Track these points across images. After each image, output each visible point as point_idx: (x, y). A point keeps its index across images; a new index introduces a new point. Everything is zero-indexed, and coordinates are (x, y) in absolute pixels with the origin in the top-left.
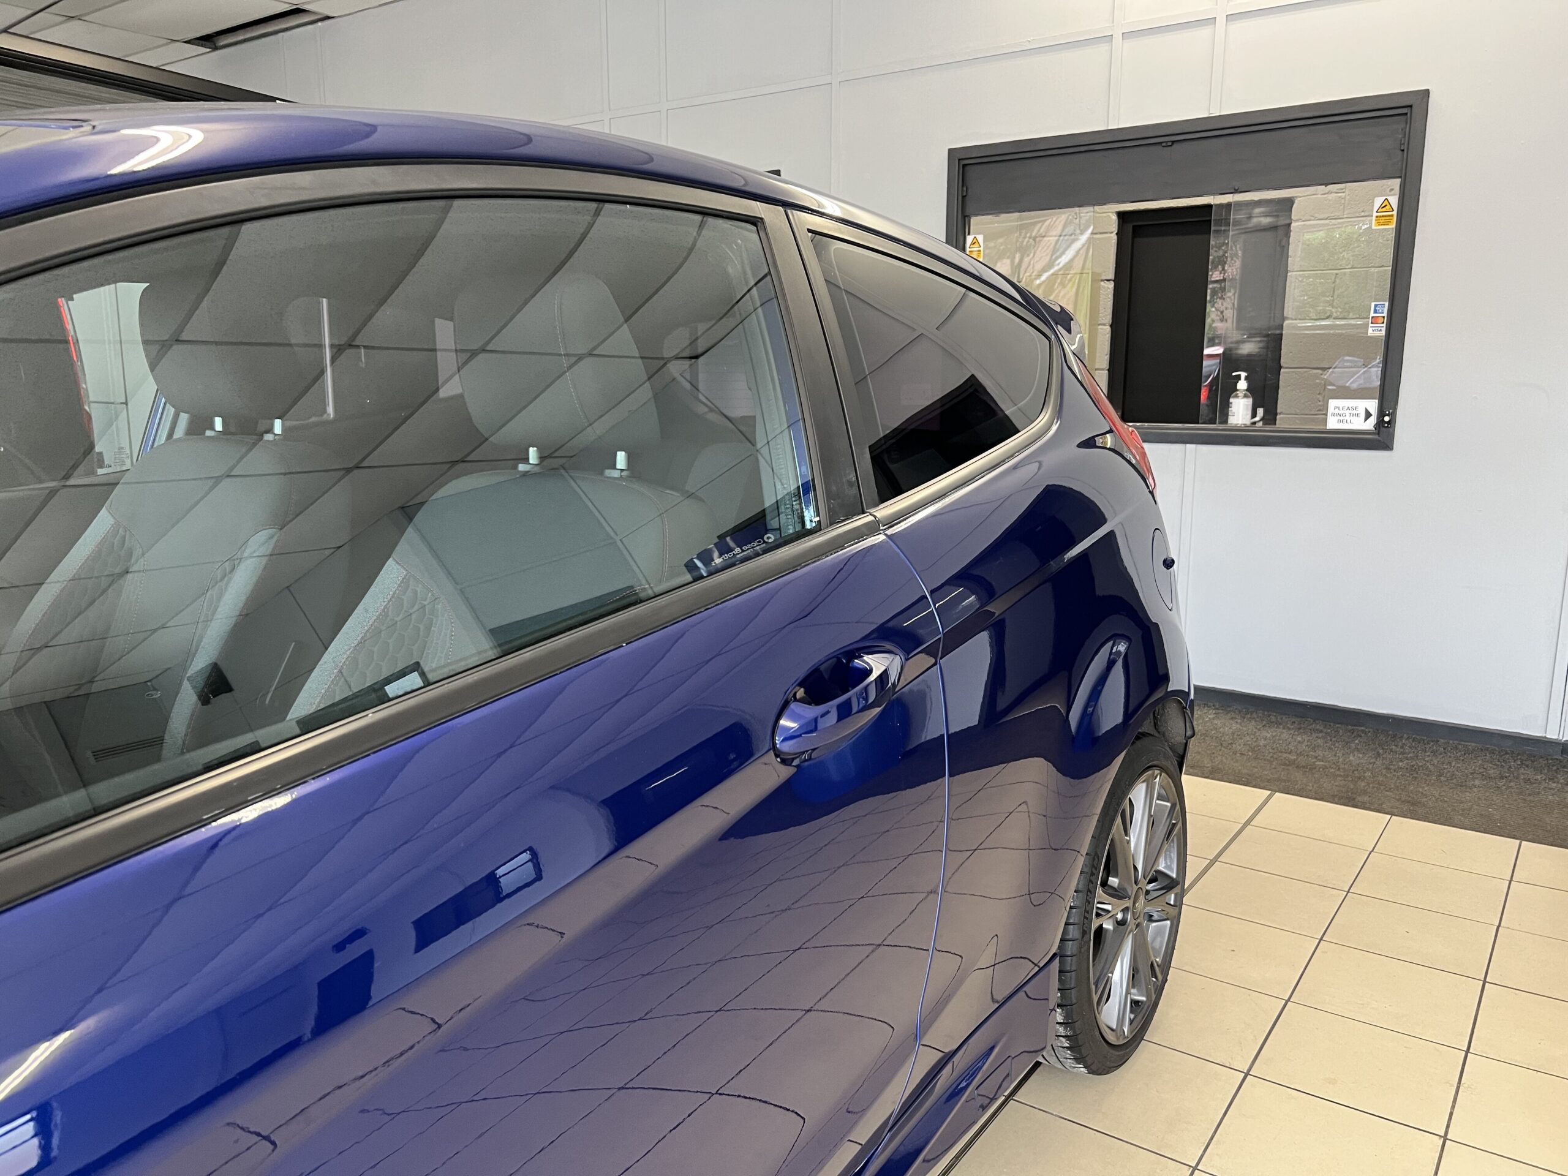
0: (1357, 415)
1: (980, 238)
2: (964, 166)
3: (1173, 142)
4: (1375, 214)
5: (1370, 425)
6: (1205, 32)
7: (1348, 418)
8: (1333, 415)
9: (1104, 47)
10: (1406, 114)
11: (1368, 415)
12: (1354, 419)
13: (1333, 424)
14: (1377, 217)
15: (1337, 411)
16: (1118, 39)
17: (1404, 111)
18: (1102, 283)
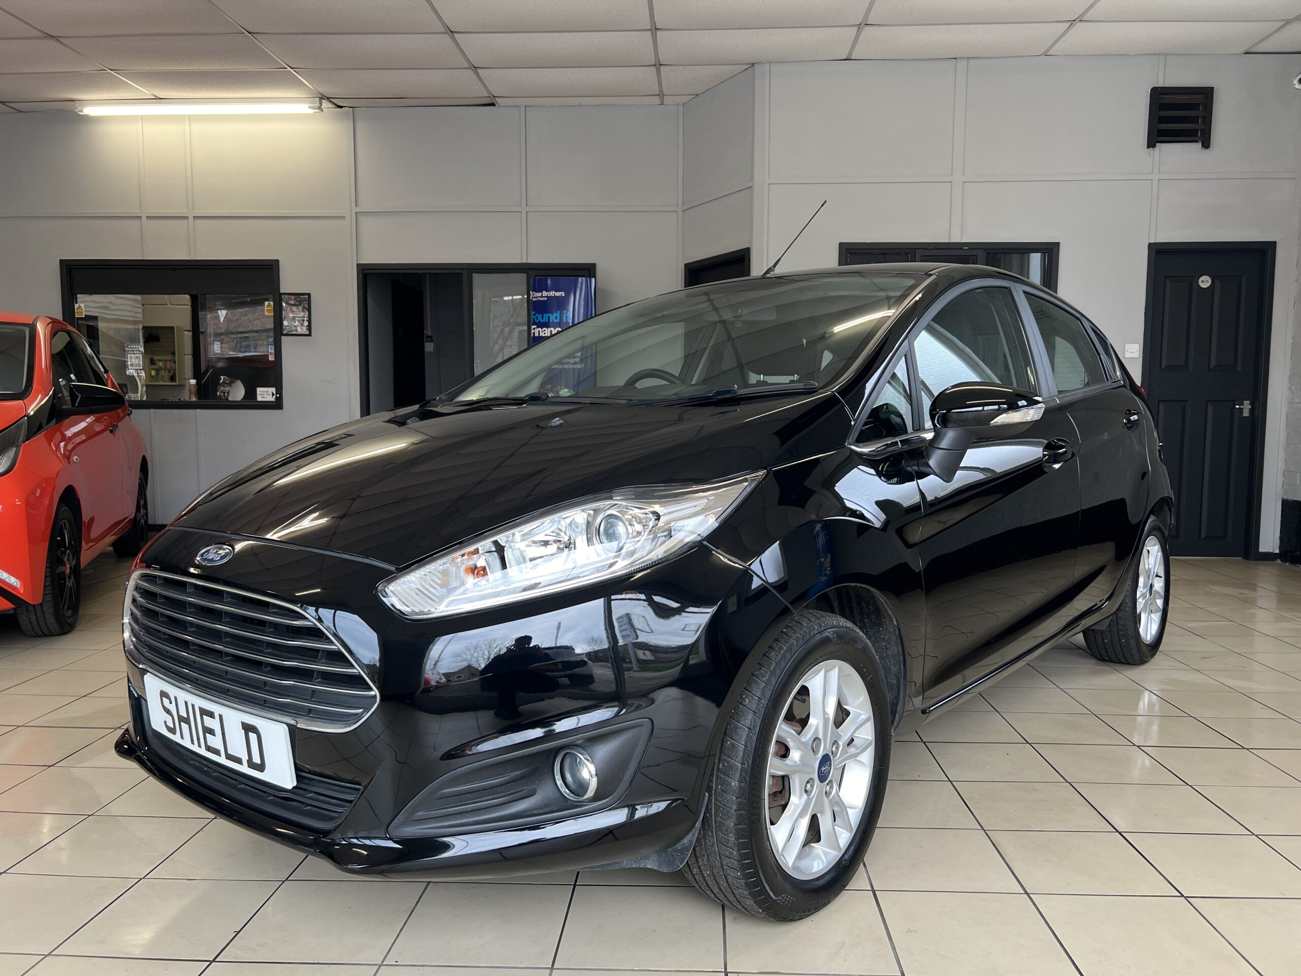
0: (269, 395)
1: (82, 305)
2: (70, 269)
3: (176, 269)
4: (266, 309)
5: (273, 399)
6: (184, 222)
7: (265, 396)
8: (259, 394)
9: (137, 222)
10: (271, 268)
11: (273, 394)
12: (268, 396)
13: (259, 398)
14: (267, 310)
15: (261, 393)
16: (144, 218)
17: (271, 267)
18: (185, 332)
